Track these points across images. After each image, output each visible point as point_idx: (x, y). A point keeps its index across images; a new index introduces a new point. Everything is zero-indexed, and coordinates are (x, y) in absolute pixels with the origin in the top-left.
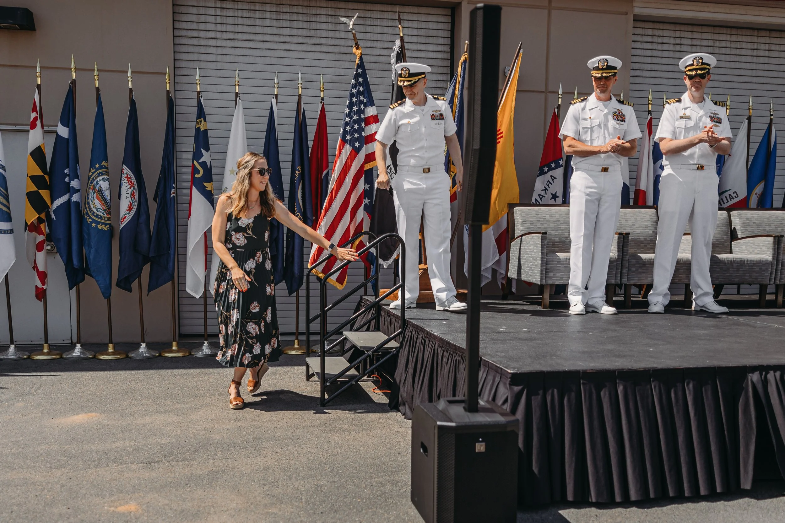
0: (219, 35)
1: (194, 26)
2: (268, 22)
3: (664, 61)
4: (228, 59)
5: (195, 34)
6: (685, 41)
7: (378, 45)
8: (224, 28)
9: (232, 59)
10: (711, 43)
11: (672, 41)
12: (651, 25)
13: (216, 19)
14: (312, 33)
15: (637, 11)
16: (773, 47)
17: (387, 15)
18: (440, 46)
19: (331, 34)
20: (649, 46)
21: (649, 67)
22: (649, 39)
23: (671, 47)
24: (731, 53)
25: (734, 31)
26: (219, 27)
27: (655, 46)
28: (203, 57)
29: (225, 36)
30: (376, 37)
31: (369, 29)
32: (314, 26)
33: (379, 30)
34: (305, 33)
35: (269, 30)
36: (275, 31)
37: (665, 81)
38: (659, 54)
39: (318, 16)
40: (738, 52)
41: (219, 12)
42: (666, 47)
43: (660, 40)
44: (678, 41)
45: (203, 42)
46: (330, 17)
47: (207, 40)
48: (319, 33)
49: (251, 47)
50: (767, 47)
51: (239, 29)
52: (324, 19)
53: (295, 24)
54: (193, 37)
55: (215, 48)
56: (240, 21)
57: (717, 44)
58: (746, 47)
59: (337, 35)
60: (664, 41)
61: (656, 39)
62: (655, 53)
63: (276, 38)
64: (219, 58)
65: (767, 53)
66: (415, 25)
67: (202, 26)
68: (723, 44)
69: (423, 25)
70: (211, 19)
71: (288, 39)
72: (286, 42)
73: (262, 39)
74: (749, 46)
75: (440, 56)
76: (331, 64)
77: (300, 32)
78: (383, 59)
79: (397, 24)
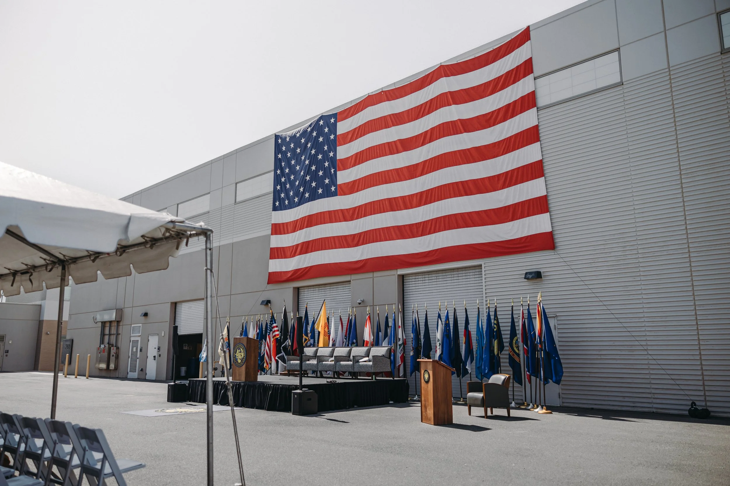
1: (302, 297)
3: (419, 287)
6: (426, 279)
7: (340, 295)
8: (307, 296)
10: (435, 278)
11: (422, 279)
12: (414, 275)
13: (307, 294)
14: (326, 294)
15: (399, 273)
16: (460, 275)
20: (414, 282)
22: (414, 280)
23: (422, 282)
25: (444, 272)
27: (416, 282)
30: (339, 293)
38: (418, 285)
40: (446, 279)
42: (420, 282)
43: (417, 280)
44: (424, 279)
47: (305, 300)
50: (457, 275)
54: (302, 300)
56: (311, 294)
57: (438, 278)
60: (419, 280)
62: (416, 285)
63: (318, 297)
65: (457, 278)
66: (348, 287)
67: (304, 297)
68: (440, 277)
70: (305, 294)
74: (450, 276)
76: (330, 303)
78: (341, 300)
79: (344, 288)
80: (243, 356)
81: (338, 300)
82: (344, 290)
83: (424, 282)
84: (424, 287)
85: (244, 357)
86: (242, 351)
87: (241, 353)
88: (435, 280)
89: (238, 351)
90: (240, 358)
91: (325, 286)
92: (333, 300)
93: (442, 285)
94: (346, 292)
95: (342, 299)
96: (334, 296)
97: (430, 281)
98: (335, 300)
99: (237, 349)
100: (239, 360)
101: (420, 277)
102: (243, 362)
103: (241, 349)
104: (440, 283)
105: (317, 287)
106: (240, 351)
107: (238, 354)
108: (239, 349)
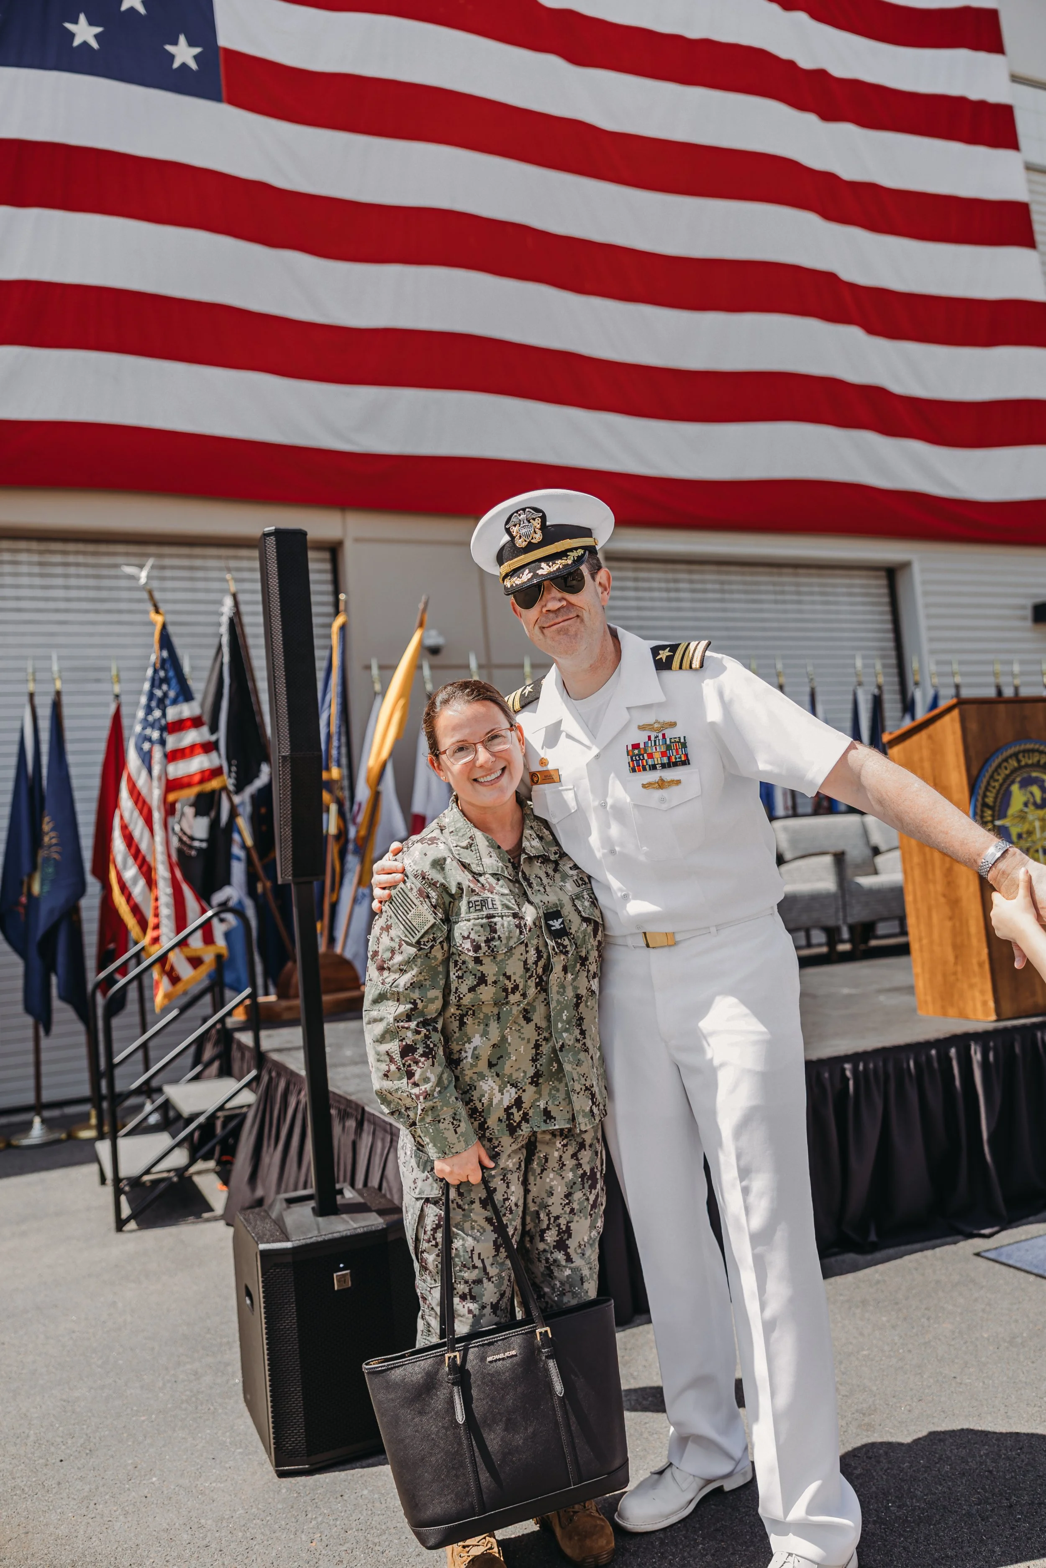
2: (25, 581)
31: (200, 585)
34: (92, 594)
44: (672, 585)
53: (73, 582)
61: (641, 584)
71: (62, 605)
77: (83, 594)
89: (1018, 797)
99: (1008, 780)
105: (22, 545)
106: (1043, 799)
107: (1022, 817)
108: (1026, 783)
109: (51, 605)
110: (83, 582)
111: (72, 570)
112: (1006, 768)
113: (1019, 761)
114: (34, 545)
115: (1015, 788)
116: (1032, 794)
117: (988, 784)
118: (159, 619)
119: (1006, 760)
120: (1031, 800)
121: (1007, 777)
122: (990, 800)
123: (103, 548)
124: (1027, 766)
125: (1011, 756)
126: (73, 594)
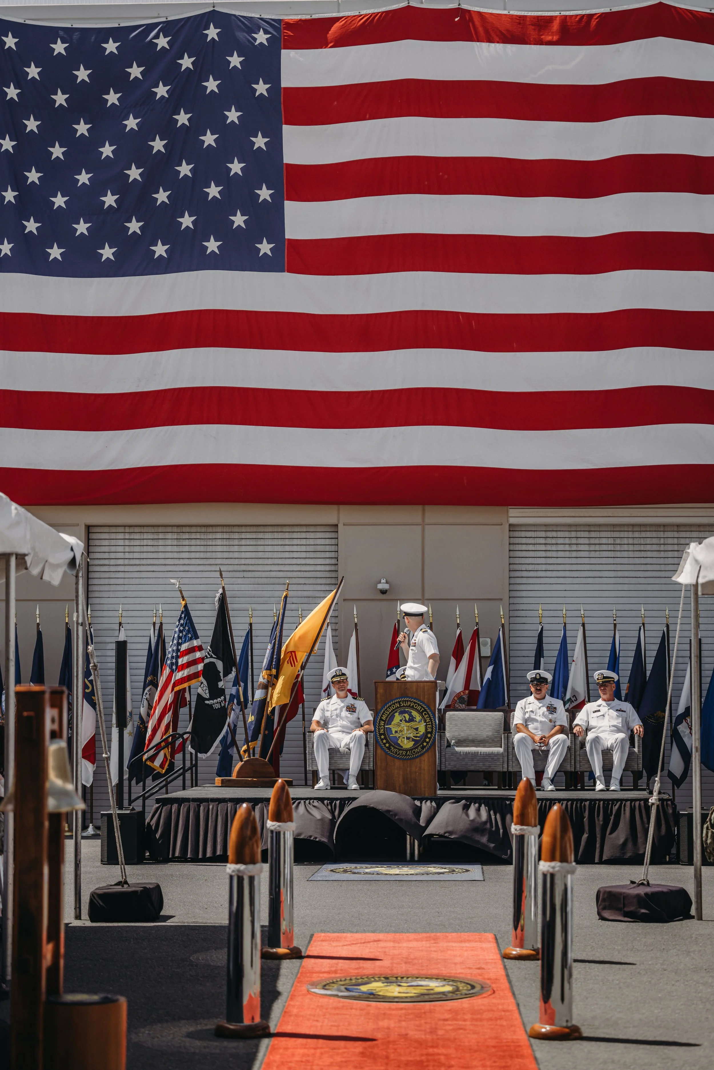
0: (127, 562)
1: (106, 556)
2: (169, 549)
3: (560, 561)
4: (134, 581)
5: (106, 562)
7: (270, 562)
8: (131, 556)
9: (137, 581)
10: (611, 541)
11: (567, 541)
12: (544, 528)
13: (124, 549)
14: (209, 555)
15: (512, 521)
17: (276, 535)
18: (328, 559)
19: (226, 555)
20: (543, 547)
21: (544, 567)
22: (543, 541)
23: (567, 547)
24: (635, 550)
26: (127, 556)
27: (549, 548)
28: (112, 581)
29: (132, 562)
30: (267, 555)
31: (261, 548)
32: (210, 549)
33: (270, 548)
34: (202, 555)
35: (170, 555)
36: (176, 555)
37: (562, 580)
38: (554, 554)
39: (214, 540)
40: (642, 548)
41: (127, 542)
42: (561, 547)
43: (554, 541)
44: (574, 541)
45: (113, 569)
46: (225, 540)
47: (116, 566)
48: (214, 555)
49: (155, 570)
50: (675, 541)
51: (145, 555)
52: (219, 542)
53: (193, 549)
54: (105, 565)
55: (123, 573)
56: (145, 549)
57: (618, 541)
58: (651, 543)
59: (231, 555)
60: (559, 542)
61: (549, 541)
62: (549, 554)
63: (176, 562)
64: (126, 581)
66: (304, 542)
67: (113, 556)
68: (625, 541)
69: (311, 542)
70: (121, 549)
71: (187, 562)
72: (185, 565)
73: (163, 563)
74: (655, 541)
75: (328, 568)
77: (198, 555)
78: (273, 574)
79: (287, 542)
80: (422, 730)
81: (264, 574)
82: (287, 548)
83: (574, 547)
84: (574, 561)
85: (427, 732)
86: (418, 717)
87: (412, 724)
88: (611, 548)
89: (397, 717)
90: (411, 735)
91: (203, 530)
92: (241, 574)
93: (631, 561)
94: (295, 555)
95: (281, 574)
96: (243, 562)
97: (593, 548)
98: (250, 574)
99: (394, 711)
100: (406, 741)
101: (560, 534)
102: (423, 747)
103: (414, 713)
104: (625, 554)
105: (169, 529)
106: (409, 719)
107: (398, 725)
108: (401, 713)
109: (181, 562)
110: (198, 549)
111: (193, 542)
112: (393, 707)
113: (400, 704)
114: (175, 529)
115: (397, 714)
116: (405, 717)
117: (384, 712)
118: (184, 602)
119: (394, 704)
120: (404, 719)
121: (393, 710)
122: (384, 718)
123: (210, 530)
124: (404, 706)
125: (396, 703)
126: (193, 555)
